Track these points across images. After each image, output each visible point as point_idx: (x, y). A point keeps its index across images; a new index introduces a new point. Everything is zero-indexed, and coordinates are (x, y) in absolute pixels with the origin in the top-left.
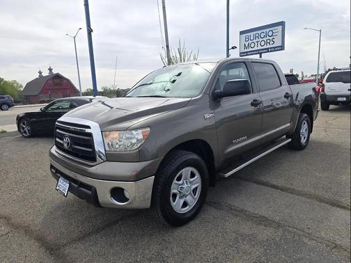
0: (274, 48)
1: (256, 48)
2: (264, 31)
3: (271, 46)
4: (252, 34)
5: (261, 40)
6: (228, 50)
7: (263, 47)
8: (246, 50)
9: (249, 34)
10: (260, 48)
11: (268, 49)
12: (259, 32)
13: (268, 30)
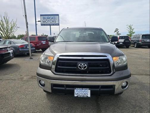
0: (56, 24)
1: (48, 23)
2: (51, 16)
3: (54, 23)
4: (46, 17)
5: (50, 20)
6: (36, 22)
7: (51, 23)
8: (44, 23)
9: (45, 17)
10: (50, 23)
11: (53, 24)
12: (49, 17)
13: (53, 16)
